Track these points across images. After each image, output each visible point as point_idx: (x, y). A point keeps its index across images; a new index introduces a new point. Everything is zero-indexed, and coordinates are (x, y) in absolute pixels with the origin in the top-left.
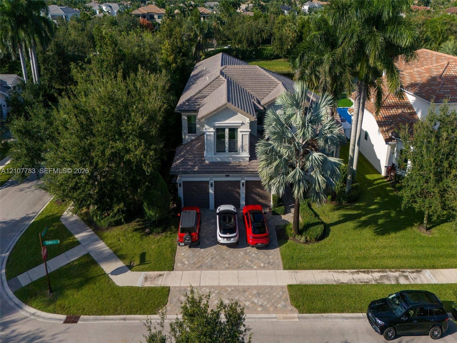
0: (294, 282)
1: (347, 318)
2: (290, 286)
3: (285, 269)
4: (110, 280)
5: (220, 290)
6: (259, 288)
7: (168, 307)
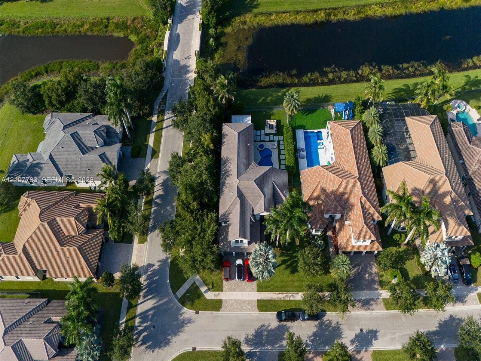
0: (259, 298)
1: (271, 314)
2: (258, 300)
3: (257, 291)
4: (204, 296)
5: (237, 301)
6: (248, 301)
7: (223, 309)
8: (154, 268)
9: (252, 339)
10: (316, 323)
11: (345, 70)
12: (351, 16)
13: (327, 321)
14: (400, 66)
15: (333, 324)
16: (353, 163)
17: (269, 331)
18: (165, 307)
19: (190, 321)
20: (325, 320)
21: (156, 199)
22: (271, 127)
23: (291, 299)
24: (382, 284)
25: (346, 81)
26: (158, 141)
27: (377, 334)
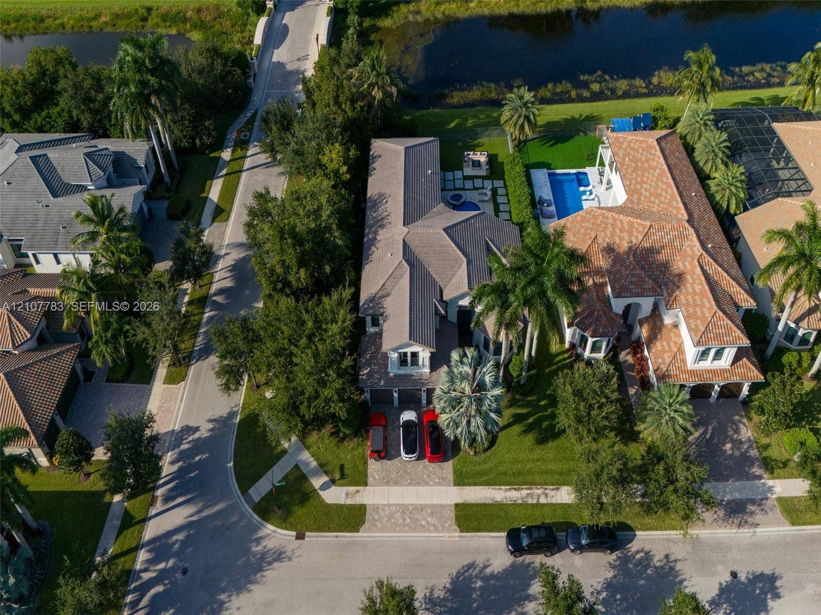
0: (459, 501)
1: (493, 537)
2: (456, 505)
3: (455, 485)
4: (319, 496)
5: (404, 509)
6: (433, 506)
7: (366, 525)
8: (197, 435)
9: (444, 599)
10: (612, 557)
11: (625, 77)
13: (638, 552)
14: (737, 70)
15: (655, 559)
17: (486, 579)
18: (218, 522)
19: (279, 556)
20: (634, 549)
21: (215, 295)
22: (477, 164)
23: (543, 500)
24: (770, 466)
25: (626, 95)
26: (229, 193)
27: (778, 584)
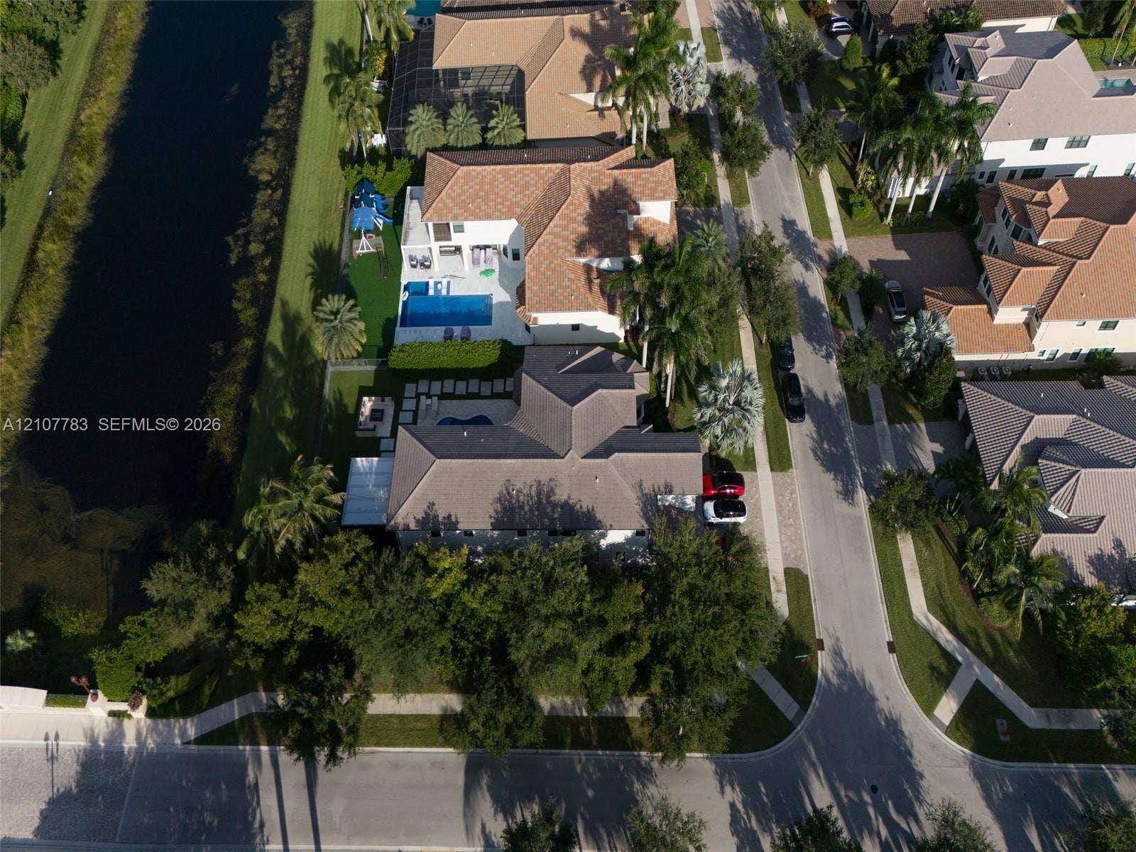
0: (768, 467)
2: (772, 470)
3: (755, 471)
6: (776, 494)
11: (249, 211)
12: (90, 172)
14: (272, 90)
16: (532, 171)
22: (377, 415)
25: (281, 214)
